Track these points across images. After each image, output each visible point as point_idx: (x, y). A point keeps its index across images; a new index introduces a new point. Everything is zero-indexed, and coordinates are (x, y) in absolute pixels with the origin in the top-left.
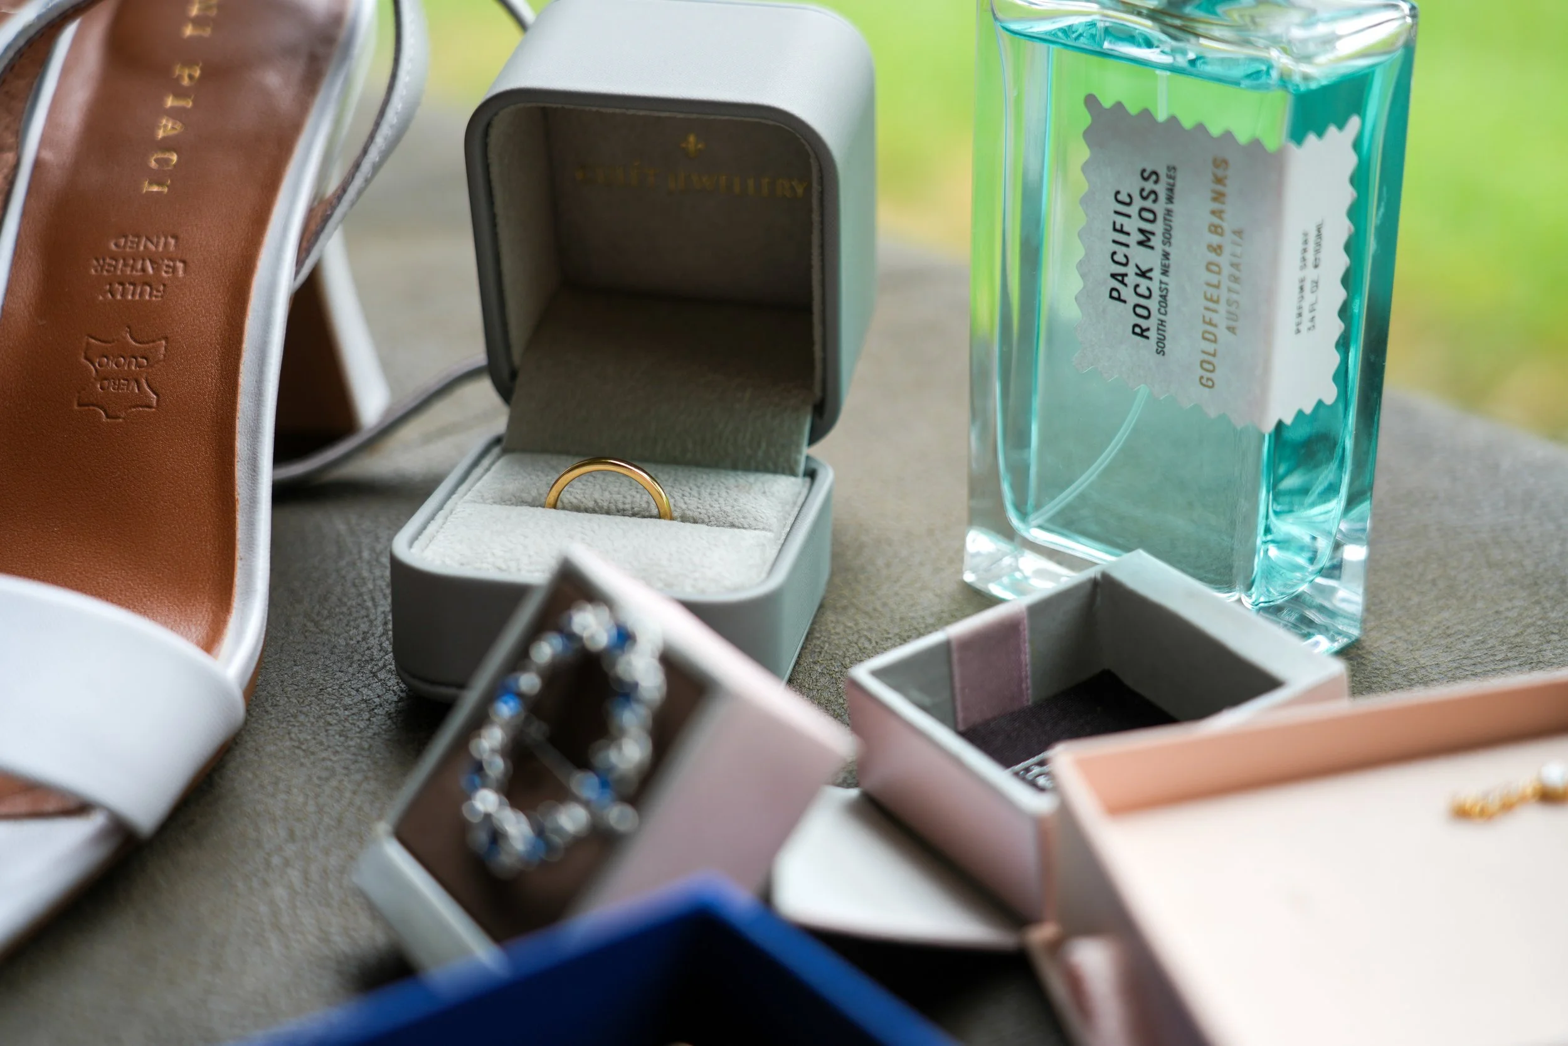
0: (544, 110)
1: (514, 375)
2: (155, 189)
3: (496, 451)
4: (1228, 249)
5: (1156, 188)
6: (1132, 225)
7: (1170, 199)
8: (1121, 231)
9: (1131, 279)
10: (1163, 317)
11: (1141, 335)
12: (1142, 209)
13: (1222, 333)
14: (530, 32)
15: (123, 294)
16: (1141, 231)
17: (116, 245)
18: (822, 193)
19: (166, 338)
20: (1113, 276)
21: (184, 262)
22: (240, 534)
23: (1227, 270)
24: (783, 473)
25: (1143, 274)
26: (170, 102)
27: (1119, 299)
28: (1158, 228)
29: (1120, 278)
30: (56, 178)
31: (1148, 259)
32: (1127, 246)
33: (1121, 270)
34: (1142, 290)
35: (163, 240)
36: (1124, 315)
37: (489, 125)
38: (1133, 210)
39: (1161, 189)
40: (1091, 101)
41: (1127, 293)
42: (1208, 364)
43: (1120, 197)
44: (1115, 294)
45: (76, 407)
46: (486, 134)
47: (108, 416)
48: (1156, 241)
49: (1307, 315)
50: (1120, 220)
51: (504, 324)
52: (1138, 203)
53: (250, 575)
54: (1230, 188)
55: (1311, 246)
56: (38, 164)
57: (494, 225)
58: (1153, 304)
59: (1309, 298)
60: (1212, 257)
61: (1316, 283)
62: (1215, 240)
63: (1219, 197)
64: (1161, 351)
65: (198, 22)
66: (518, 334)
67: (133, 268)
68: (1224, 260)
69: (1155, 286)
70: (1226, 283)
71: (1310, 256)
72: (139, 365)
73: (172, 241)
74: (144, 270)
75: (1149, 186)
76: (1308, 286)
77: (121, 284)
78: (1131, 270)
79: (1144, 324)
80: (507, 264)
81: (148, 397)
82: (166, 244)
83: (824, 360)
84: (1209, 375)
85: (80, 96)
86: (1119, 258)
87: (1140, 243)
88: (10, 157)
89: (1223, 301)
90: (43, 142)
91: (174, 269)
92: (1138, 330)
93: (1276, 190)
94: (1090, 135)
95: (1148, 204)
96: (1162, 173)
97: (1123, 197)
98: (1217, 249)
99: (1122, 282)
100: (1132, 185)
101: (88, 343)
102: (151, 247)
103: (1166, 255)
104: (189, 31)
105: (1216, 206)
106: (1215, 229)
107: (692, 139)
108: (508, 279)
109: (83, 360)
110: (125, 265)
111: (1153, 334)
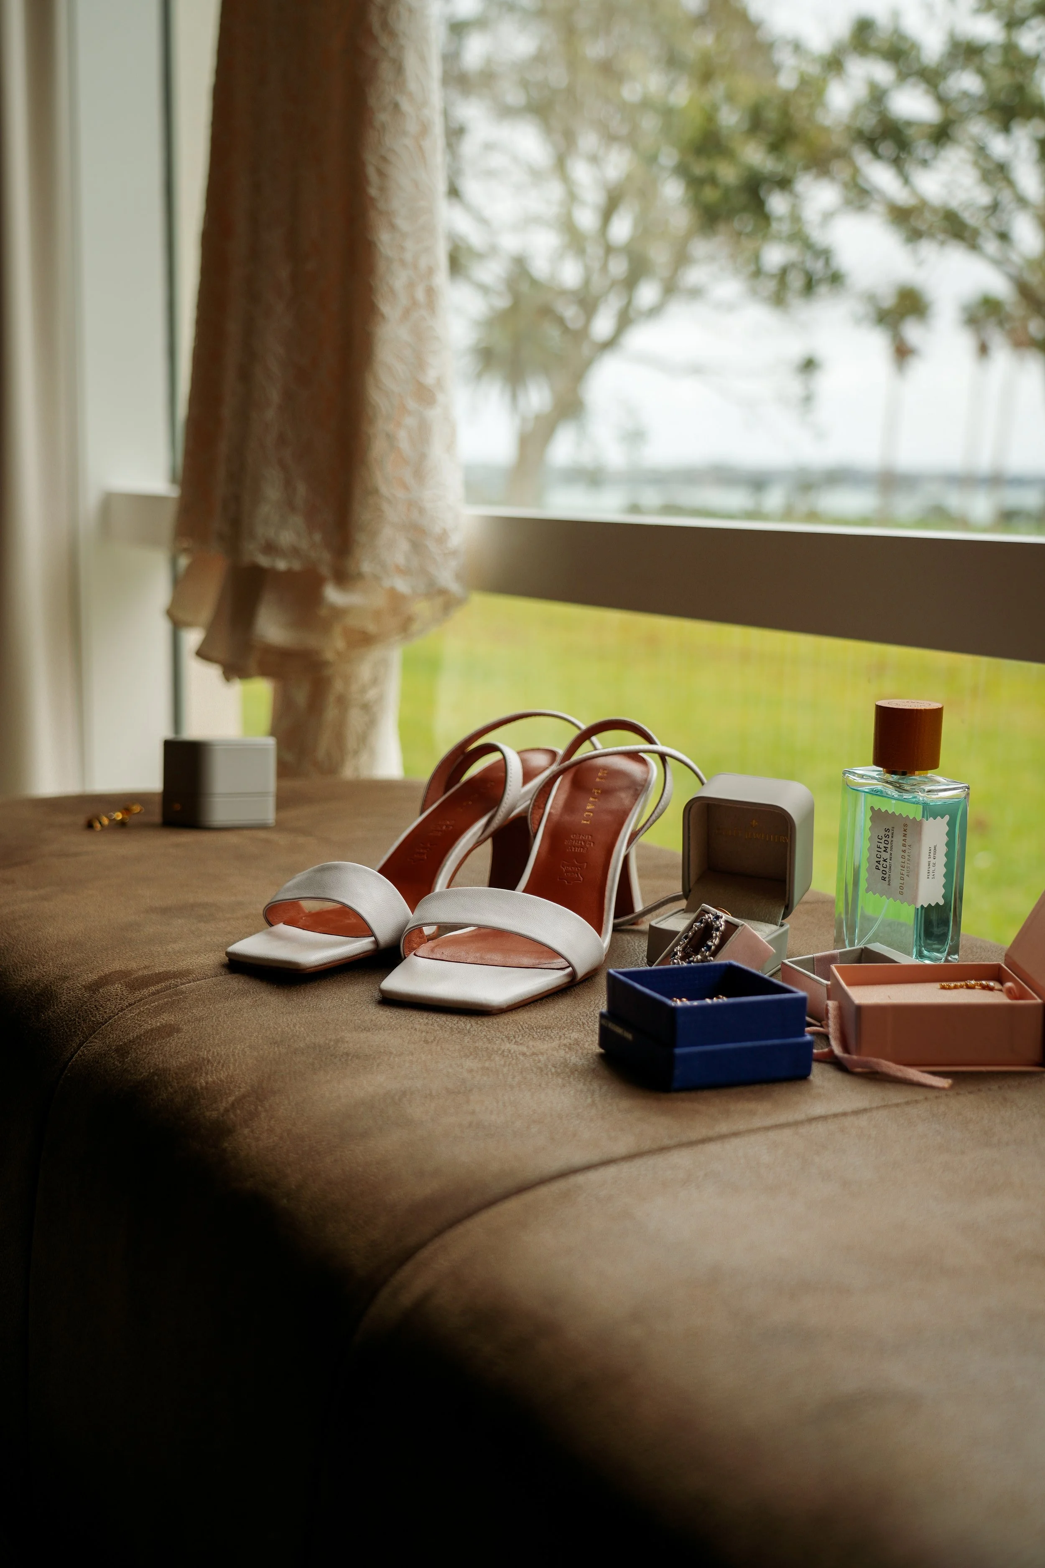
0: (708, 804)
1: (690, 891)
2: (585, 822)
3: (683, 912)
4: (907, 851)
5: (889, 834)
6: (882, 846)
7: (892, 837)
8: (879, 848)
9: (882, 862)
10: (890, 874)
11: (884, 880)
12: (885, 840)
13: (905, 877)
14: (704, 785)
15: (575, 850)
16: (885, 847)
17: (573, 836)
18: (791, 834)
19: (587, 863)
20: (877, 862)
21: (593, 843)
22: (605, 917)
23: (907, 857)
24: (773, 924)
25: (885, 861)
26: (591, 799)
27: (878, 869)
28: (889, 846)
29: (878, 862)
30: (555, 818)
31: (885, 855)
32: (880, 852)
33: (879, 860)
34: (885, 866)
35: (587, 836)
36: (879, 874)
37: (691, 808)
38: (882, 841)
39: (890, 834)
40: (872, 808)
41: (880, 867)
42: (901, 888)
43: (879, 837)
44: (877, 867)
45: (558, 880)
46: (690, 811)
47: (568, 883)
48: (888, 850)
49: (931, 874)
50: (879, 844)
51: (689, 874)
52: (884, 839)
53: (607, 929)
54: (908, 833)
55: (932, 852)
56: (550, 814)
57: (689, 840)
58: (887, 870)
59: (932, 869)
60: (903, 854)
61: (935, 864)
62: (904, 848)
63: (905, 835)
64: (889, 885)
65: (601, 778)
66: (693, 877)
67: (578, 843)
68: (906, 855)
69: (888, 864)
70: (907, 861)
71: (932, 854)
72: (578, 869)
73: (590, 837)
74: (581, 844)
75: (887, 833)
76: (931, 864)
77: (574, 847)
78: (881, 859)
79: (885, 876)
80: (691, 853)
81: (580, 878)
82: (588, 837)
83: (789, 891)
84: (902, 890)
85: (563, 797)
86: (879, 856)
87: (884, 851)
88: (541, 811)
89: (906, 867)
90: (551, 808)
91: (590, 844)
92: (883, 878)
93: (919, 833)
94: (872, 819)
95: (886, 839)
96: (891, 829)
97: (880, 837)
98: (904, 851)
99: (879, 863)
100: (882, 833)
101: (563, 863)
102: (584, 838)
103: (891, 854)
104: (598, 780)
105: (904, 838)
106: (904, 845)
107: (754, 821)
108: (691, 858)
109: (562, 867)
110: (576, 842)
111: (887, 879)
